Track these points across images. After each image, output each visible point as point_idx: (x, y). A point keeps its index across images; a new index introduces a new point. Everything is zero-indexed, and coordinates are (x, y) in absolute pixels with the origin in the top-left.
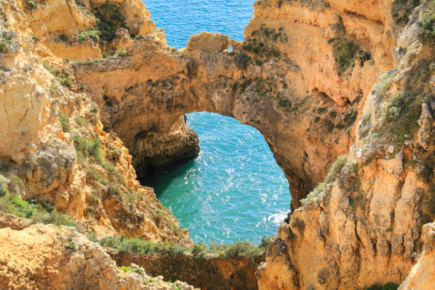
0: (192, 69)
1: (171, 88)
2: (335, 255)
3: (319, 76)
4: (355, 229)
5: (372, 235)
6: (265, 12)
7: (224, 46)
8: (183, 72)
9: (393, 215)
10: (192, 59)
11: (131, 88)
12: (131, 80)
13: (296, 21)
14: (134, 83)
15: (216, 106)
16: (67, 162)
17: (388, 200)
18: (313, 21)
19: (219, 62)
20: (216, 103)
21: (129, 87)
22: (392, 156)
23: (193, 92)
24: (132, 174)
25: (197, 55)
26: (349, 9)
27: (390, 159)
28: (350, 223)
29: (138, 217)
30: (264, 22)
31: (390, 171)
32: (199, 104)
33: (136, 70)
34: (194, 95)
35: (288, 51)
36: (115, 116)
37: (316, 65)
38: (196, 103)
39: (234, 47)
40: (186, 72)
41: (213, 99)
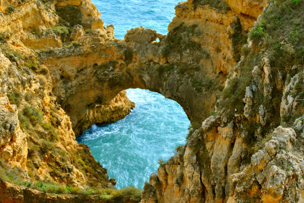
0: (128, 56)
1: (112, 70)
2: (187, 197)
3: (223, 62)
4: (201, 179)
5: (212, 182)
6: (184, 13)
7: (153, 39)
8: (121, 58)
9: (226, 168)
10: (128, 48)
11: (82, 70)
12: (82, 64)
13: (207, 20)
14: (84, 66)
15: (147, 84)
16: (11, 126)
17: (223, 157)
18: (219, 21)
19: (148, 51)
20: (146, 82)
21: (80, 69)
22: (225, 125)
23: (129, 74)
24: (71, 136)
25: (132, 45)
26: (243, 12)
27: (224, 127)
28: (196, 174)
29: (69, 169)
30: (183, 21)
31: (224, 136)
32: (134, 83)
33: (85, 57)
34: (130, 76)
35: (201, 43)
36: (69, 91)
37: (221, 54)
38: (132, 82)
39: (161, 39)
40: (124, 57)
41: (144, 79)
